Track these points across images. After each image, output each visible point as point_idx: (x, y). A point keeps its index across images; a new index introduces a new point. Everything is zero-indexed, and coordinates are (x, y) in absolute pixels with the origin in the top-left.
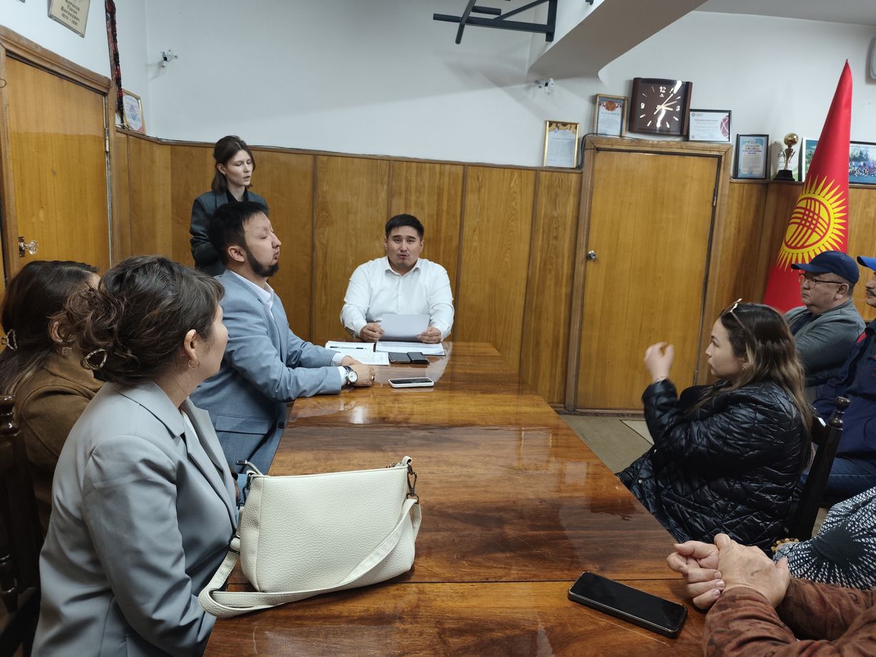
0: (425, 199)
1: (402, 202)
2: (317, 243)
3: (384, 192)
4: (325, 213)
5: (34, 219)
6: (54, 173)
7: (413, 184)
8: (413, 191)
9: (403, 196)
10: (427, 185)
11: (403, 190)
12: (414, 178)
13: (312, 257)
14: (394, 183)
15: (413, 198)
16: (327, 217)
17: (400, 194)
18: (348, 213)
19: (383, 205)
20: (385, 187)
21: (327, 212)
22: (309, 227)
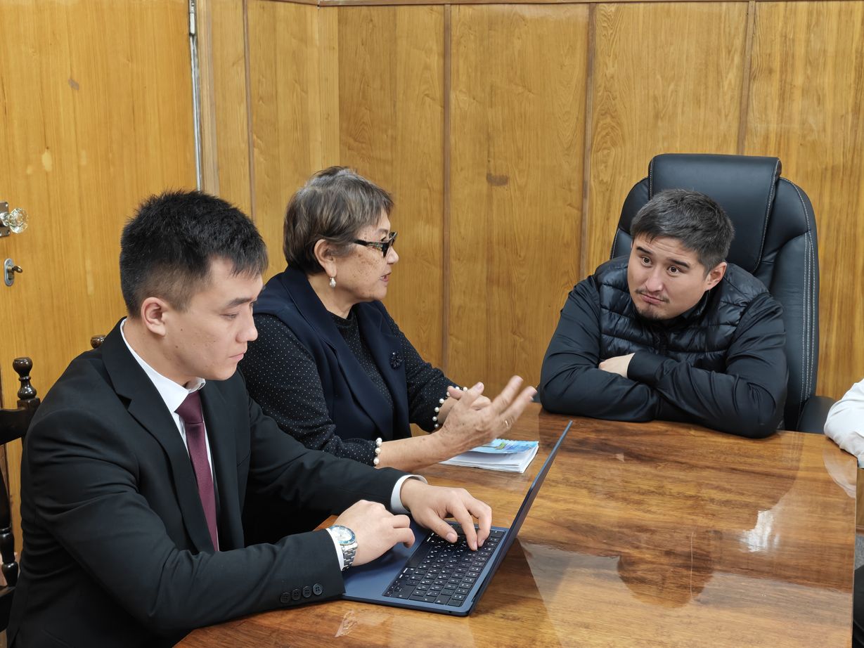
0: (827, 80)
1: (774, 88)
2: (593, 183)
3: (735, 70)
4: (608, 120)
5: (29, 171)
6: (74, 85)
7: (800, 50)
8: (799, 64)
9: (777, 76)
10: (831, 49)
11: (777, 65)
12: (801, 36)
13: (581, 209)
14: (756, 48)
15: (799, 80)
16: (613, 128)
17: (771, 71)
18: (657, 117)
19: (732, 98)
20: (737, 59)
21: (613, 117)
22: (577, 149)
